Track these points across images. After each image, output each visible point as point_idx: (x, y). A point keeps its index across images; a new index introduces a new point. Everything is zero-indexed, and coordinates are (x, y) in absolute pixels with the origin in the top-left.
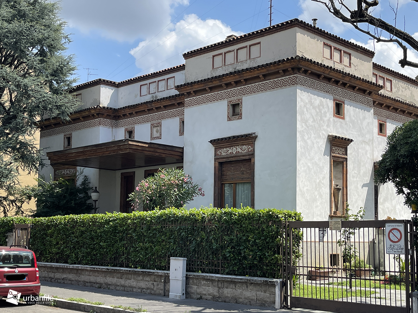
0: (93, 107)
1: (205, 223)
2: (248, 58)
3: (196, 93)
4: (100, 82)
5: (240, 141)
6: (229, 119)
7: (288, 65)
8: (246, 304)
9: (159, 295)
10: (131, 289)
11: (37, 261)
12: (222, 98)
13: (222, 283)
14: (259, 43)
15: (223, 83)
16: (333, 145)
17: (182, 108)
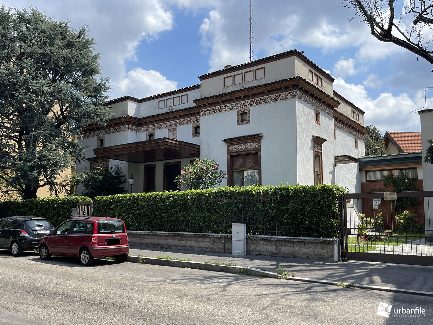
0: (123, 117)
1: (260, 197)
2: (254, 79)
3: (211, 105)
4: (128, 98)
5: (249, 140)
6: (239, 124)
7: (289, 83)
8: (304, 258)
9: (220, 252)
10: (192, 248)
11: (127, 230)
12: (232, 109)
13: (280, 243)
14: (264, 68)
15: (234, 97)
16: (315, 143)
17: (199, 116)
